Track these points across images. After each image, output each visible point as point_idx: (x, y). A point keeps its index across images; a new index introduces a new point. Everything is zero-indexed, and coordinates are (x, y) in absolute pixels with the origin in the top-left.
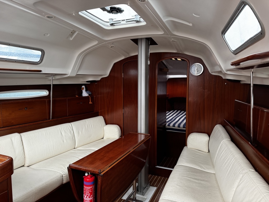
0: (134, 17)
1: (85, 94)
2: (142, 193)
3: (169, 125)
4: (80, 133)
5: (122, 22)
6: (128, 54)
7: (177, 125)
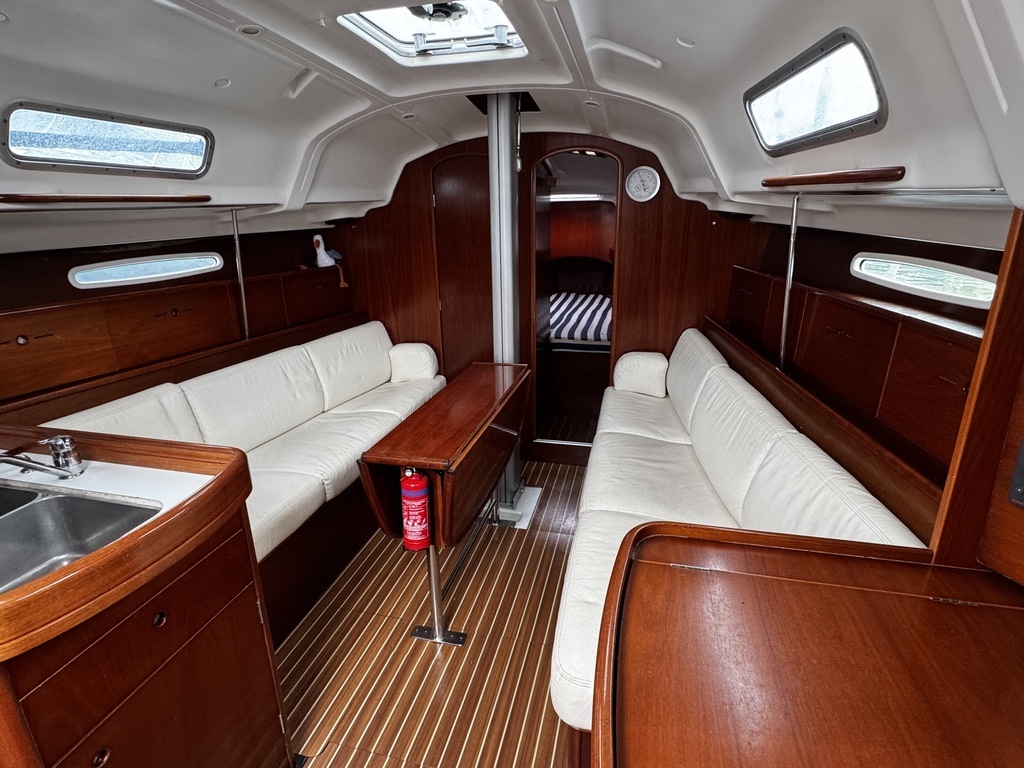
0: (492, 32)
1: (325, 260)
2: (509, 504)
3: (558, 336)
4: (333, 370)
5: (456, 46)
6: (449, 135)
7: (578, 334)
